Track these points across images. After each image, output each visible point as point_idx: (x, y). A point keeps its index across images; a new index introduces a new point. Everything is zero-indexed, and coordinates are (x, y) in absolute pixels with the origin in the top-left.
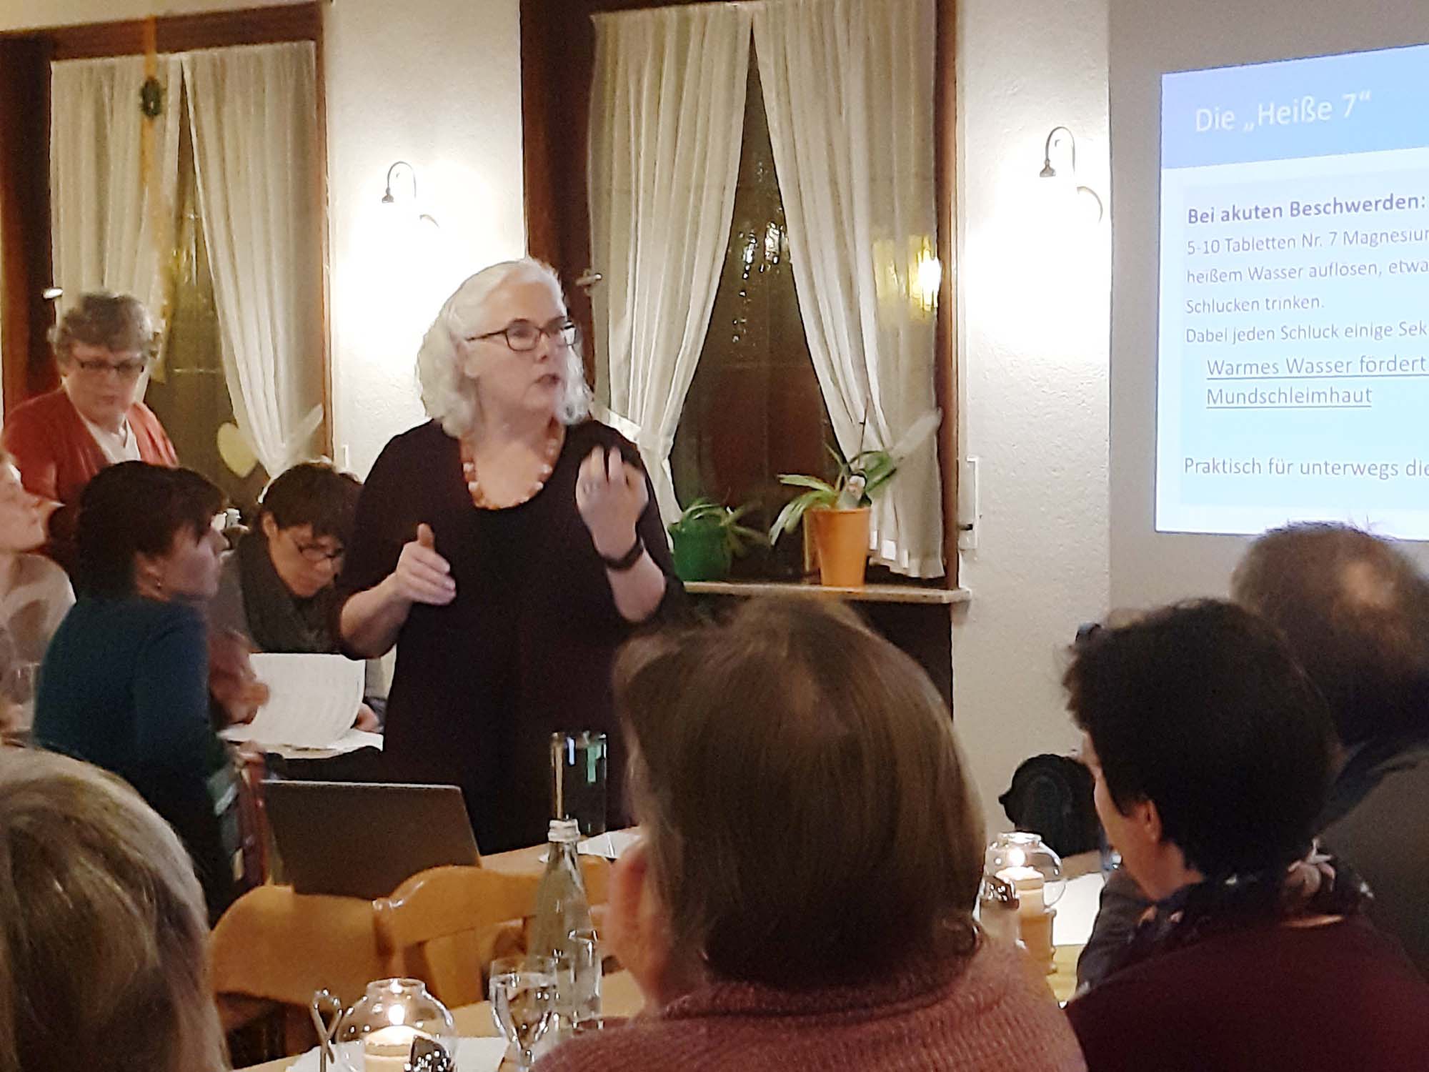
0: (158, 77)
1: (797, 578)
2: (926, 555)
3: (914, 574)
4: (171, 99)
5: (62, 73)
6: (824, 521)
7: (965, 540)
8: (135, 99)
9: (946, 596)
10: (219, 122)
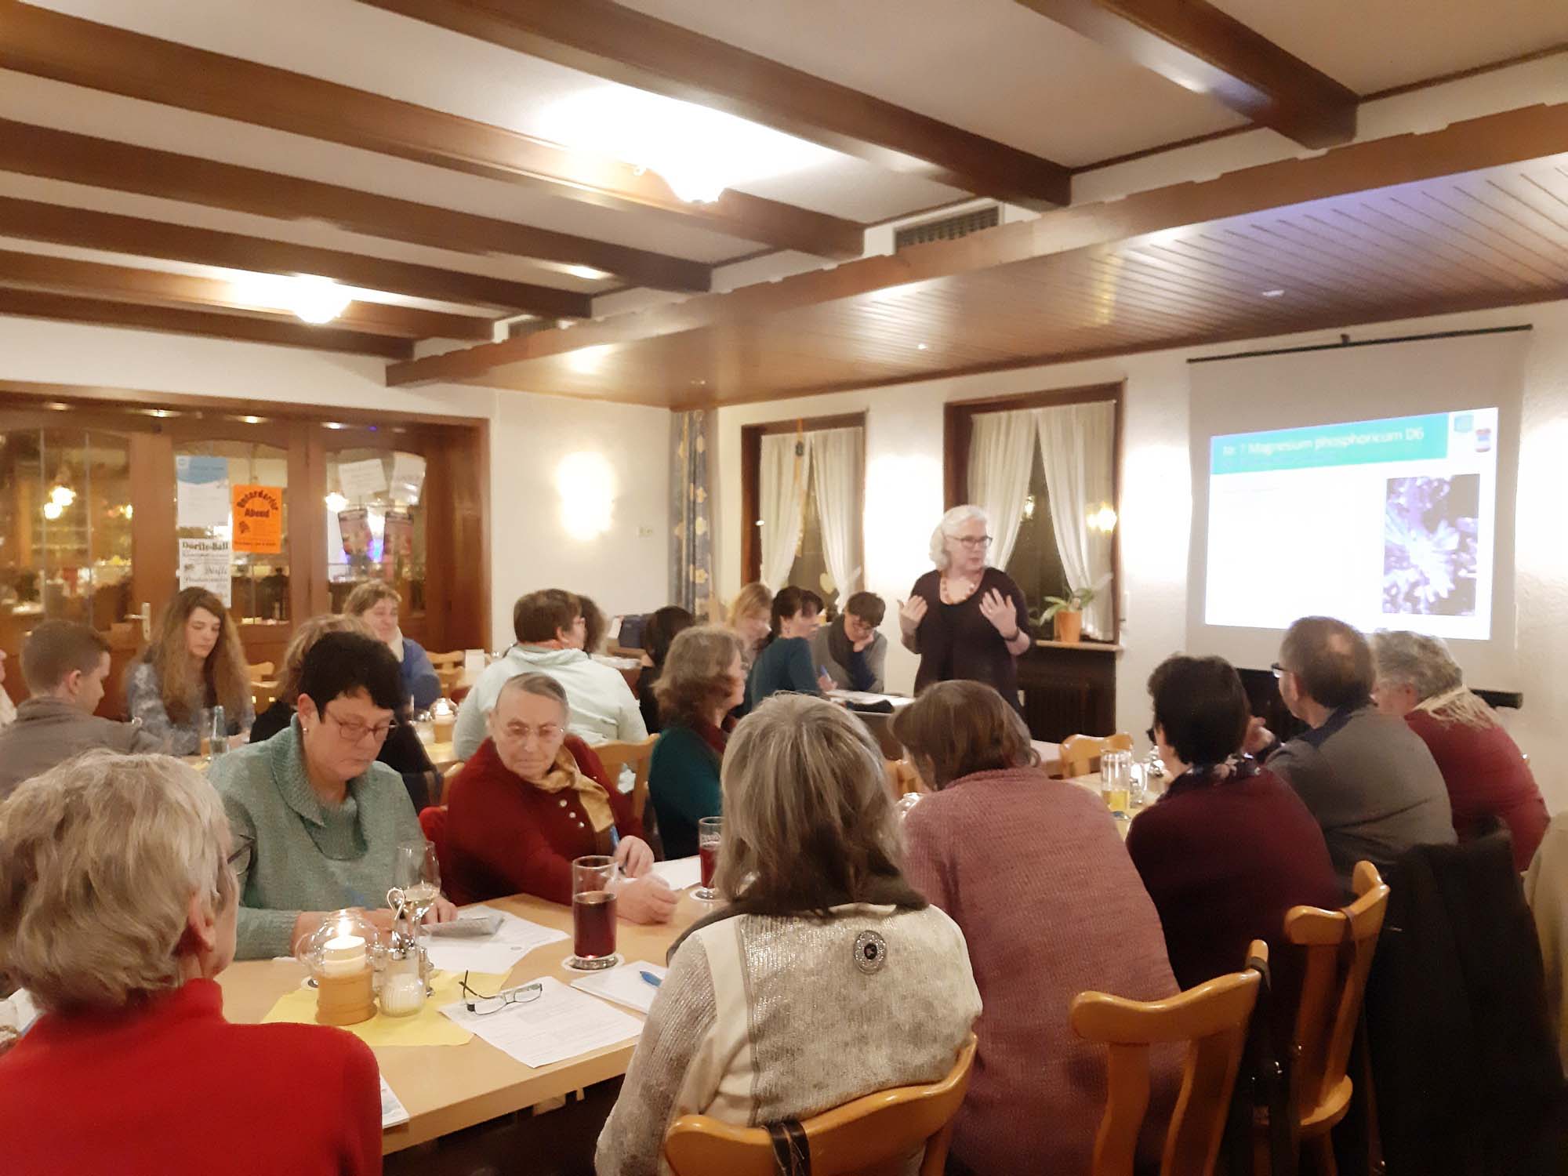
0: (803, 441)
1: (1051, 639)
2: (1105, 631)
3: (1100, 638)
4: (807, 450)
5: (766, 440)
6: (1063, 617)
7: (1123, 625)
8: (793, 450)
9: (1113, 648)
10: (825, 457)
